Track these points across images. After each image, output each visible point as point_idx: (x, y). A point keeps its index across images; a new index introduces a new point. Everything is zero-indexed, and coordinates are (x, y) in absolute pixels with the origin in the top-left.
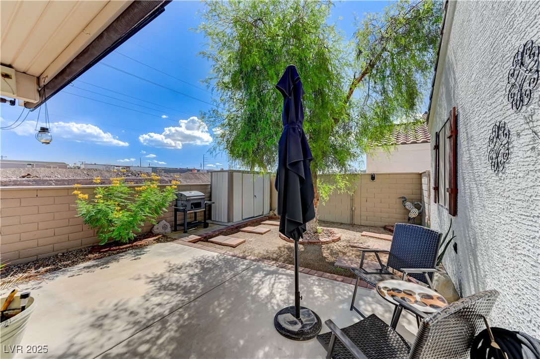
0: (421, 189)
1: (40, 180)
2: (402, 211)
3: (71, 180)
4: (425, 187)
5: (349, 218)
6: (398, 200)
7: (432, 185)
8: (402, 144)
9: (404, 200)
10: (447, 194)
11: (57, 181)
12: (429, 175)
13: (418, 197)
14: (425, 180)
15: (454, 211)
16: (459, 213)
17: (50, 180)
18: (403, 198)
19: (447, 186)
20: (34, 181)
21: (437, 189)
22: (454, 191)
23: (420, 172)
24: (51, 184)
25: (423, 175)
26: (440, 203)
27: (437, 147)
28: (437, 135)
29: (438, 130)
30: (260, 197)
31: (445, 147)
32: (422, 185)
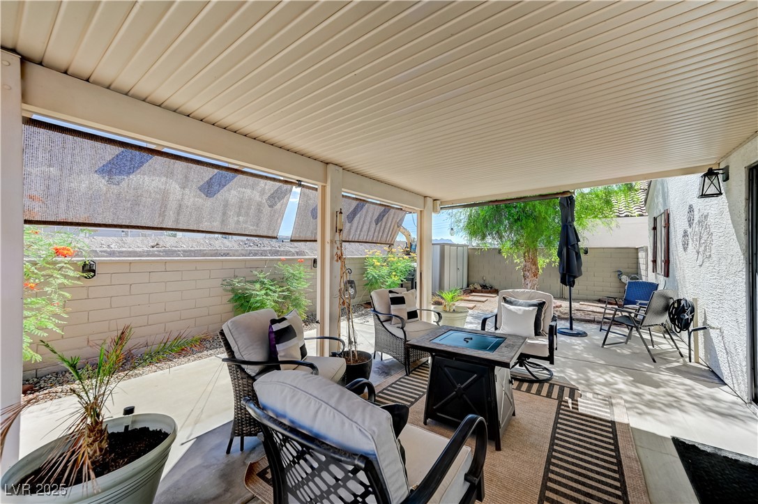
0: (638, 263)
1: (169, 251)
2: (617, 284)
3: (197, 250)
4: (642, 261)
5: (559, 291)
7: (650, 258)
8: (617, 216)
9: (620, 274)
10: (663, 264)
11: (184, 251)
12: (647, 250)
13: (633, 270)
14: (641, 255)
15: (667, 275)
16: (670, 275)
17: (179, 251)
18: (618, 271)
19: (663, 259)
20: (164, 251)
21: (654, 261)
22: (667, 262)
23: (637, 247)
24: (179, 256)
25: (639, 250)
26: (658, 272)
27: (655, 228)
28: (655, 219)
29: (655, 216)
30: (461, 270)
31: (661, 232)
32: (638, 258)
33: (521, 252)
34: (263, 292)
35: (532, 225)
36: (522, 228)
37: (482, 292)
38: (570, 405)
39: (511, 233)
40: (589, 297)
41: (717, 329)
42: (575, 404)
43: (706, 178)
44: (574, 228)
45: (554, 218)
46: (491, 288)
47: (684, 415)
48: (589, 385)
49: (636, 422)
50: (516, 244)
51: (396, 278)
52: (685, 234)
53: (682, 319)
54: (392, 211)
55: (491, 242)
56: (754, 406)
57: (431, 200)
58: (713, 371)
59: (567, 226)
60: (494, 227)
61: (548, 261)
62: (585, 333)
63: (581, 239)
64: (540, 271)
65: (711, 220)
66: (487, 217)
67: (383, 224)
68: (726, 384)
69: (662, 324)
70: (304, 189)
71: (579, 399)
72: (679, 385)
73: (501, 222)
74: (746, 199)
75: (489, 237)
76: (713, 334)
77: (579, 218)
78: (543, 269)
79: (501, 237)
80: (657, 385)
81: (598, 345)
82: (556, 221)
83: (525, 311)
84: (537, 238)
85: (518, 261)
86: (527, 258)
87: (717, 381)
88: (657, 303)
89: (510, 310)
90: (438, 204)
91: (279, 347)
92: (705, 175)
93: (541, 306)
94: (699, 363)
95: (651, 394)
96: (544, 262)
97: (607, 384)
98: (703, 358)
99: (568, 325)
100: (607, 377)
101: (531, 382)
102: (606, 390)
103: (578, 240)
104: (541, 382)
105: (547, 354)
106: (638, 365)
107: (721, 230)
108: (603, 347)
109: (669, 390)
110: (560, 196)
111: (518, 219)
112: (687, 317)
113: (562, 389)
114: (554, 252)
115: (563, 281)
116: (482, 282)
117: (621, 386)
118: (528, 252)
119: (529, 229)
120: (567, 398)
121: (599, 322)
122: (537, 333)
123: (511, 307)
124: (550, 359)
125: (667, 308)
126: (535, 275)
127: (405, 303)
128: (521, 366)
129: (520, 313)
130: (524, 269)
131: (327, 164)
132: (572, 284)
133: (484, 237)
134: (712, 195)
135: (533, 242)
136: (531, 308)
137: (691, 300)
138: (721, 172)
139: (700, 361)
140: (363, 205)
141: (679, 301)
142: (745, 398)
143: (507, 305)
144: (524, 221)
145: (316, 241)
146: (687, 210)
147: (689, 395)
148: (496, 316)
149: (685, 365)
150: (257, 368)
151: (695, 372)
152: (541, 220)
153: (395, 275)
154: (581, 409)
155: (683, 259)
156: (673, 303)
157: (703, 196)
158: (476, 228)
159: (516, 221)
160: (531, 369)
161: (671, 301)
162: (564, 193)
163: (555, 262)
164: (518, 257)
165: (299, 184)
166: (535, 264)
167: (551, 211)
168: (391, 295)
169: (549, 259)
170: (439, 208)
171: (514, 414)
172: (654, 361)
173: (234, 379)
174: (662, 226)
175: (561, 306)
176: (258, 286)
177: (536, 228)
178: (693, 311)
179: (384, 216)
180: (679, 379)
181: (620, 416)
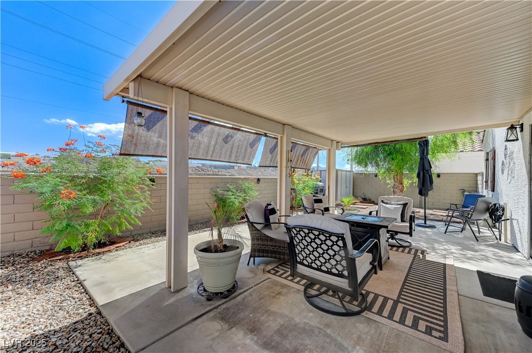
0: (477, 184)
4: (479, 182)
5: (418, 203)
6: (459, 191)
7: (484, 180)
8: (461, 151)
9: (464, 191)
10: (491, 183)
12: (482, 174)
13: (474, 189)
14: (479, 178)
18: (462, 189)
19: (491, 180)
21: (487, 182)
22: (493, 182)
23: (476, 173)
25: (478, 174)
26: (488, 188)
27: (487, 160)
28: (488, 154)
29: (488, 152)
30: (348, 187)
31: (491, 162)
32: (477, 181)
33: (392, 176)
34: (233, 197)
35: (400, 158)
36: (393, 159)
37: (363, 203)
38: (421, 257)
39: (385, 162)
40: (441, 207)
41: (516, 219)
42: (424, 257)
43: (509, 130)
44: (428, 160)
45: (416, 153)
46: (370, 200)
47: (488, 263)
48: (434, 249)
49: (458, 264)
50: (389, 170)
51: (308, 191)
52: (503, 164)
53: (496, 215)
54: (311, 149)
55: (371, 169)
56: (531, 259)
57: (336, 142)
58: (515, 247)
59: (423, 159)
60: (374, 159)
61: (410, 182)
62: (434, 226)
63: (432, 166)
64: (405, 189)
65: (515, 155)
66: (369, 152)
67: (306, 157)
68: (520, 252)
69: (485, 219)
70: (268, 138)
71: (427, 255)
72: (489, 251)
73: (378, 155)
74: (530, 143)
75: (370, 165)
76: (515, 222)
77: (433, 153)
78: (407, 187)
79: (378, 165)
80: (476, 251)
81: (443, 233)
82: (417, 154)
83: (395, 207)
84: (403, 166)
85: (389, 182)
86: (396, 179)
87: (515, 250)
88: (481, 205)
89: (386, 207)
90: (339, 145)
91: (271, 217)
92: (508, 129)
93: (405, 205)
94: (507, 243)
95: (471, 255)
96: (408, 183)
97: (445, 250)
98: (510, 239)
99: (423, 222)
100: (446, 247)
101: (398, 247)
102: (444, 252)
103: (431, 167)
104: (405, 247)
105: (408, 231)
106: (467, 243)
107: (519, 161)
108: (445, 233)
109: (483, 253)
110: (419, 140)
111: (390, 153)
112: (499, 214)
113: (417, 251)
114: (415, 175)
115: (421, 193)
116: (363, 196)
117: (454, 251)
118: (397, 175)
119: (398, 160)
120: (419, 254)
121: (445, 221)
122: (403, 221)
123: (387, 206)
124: (410, 234)
125: (488, 209)
126: (402, 191)
127: (322, 203)
128: (392, 239)
129: (392, 208)
130: (394, 187)
131: (284, 125)
132: (426, 195)
133: (366, 165)
134: (513, 140)
135: (400, 169)
136: (399, 206)
137: (503, 204)
138: (518, 126)
139: (508, 241)
140: (296, 146)
141: (495, 205)
142: (526, 255)
143: (384, 204)
144: (394, 155)
145: (277, 167)
146: (504, 148)
147: (495, 256)
148: (377, 211)
149: (498, 243)
150: (262, 226)
151: (503, 246)
152: (406, 154)
153: (307, 189)
154: (427, 259)
155: (502, 179)
156: (492, 206)
157: (507, 141)
158: (361, 159)
159: (388, 155)
160: (399, 242)
161: (491, 205)
162: (422, 138)
163: (415, 183)
164: (389, 179)
165: (265, 135)
166: (401, 183)
167: (414, 148)
168: (314, 198)
169: (411, 180)
170: (340, 147)
171: (389, 258)
172: (478, 241)
173: (251, 231)
174: (491, 158)
175: (419, 212)
176: (230, 193)
177: (402, 159)
178: (503, 210)
179: (306, 152)
180: (491, 249)
181: (449, 262)
